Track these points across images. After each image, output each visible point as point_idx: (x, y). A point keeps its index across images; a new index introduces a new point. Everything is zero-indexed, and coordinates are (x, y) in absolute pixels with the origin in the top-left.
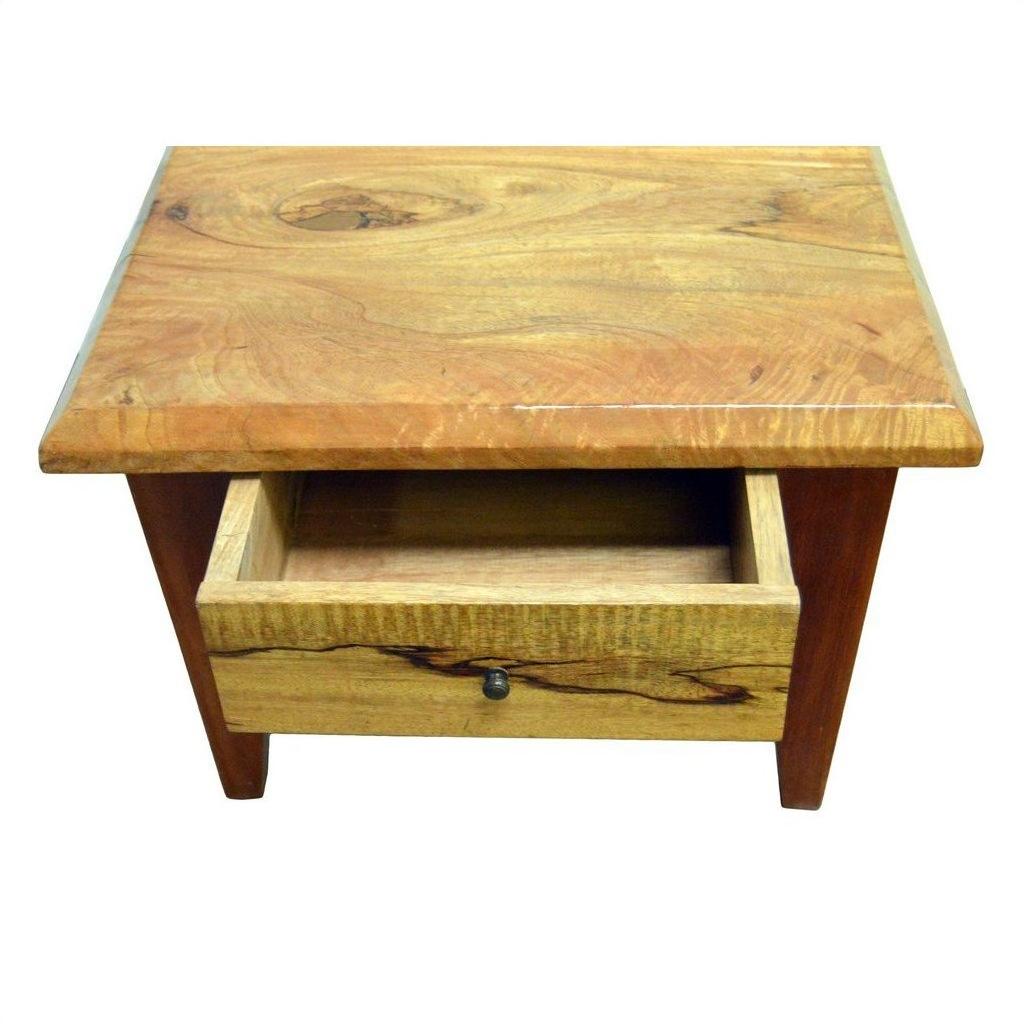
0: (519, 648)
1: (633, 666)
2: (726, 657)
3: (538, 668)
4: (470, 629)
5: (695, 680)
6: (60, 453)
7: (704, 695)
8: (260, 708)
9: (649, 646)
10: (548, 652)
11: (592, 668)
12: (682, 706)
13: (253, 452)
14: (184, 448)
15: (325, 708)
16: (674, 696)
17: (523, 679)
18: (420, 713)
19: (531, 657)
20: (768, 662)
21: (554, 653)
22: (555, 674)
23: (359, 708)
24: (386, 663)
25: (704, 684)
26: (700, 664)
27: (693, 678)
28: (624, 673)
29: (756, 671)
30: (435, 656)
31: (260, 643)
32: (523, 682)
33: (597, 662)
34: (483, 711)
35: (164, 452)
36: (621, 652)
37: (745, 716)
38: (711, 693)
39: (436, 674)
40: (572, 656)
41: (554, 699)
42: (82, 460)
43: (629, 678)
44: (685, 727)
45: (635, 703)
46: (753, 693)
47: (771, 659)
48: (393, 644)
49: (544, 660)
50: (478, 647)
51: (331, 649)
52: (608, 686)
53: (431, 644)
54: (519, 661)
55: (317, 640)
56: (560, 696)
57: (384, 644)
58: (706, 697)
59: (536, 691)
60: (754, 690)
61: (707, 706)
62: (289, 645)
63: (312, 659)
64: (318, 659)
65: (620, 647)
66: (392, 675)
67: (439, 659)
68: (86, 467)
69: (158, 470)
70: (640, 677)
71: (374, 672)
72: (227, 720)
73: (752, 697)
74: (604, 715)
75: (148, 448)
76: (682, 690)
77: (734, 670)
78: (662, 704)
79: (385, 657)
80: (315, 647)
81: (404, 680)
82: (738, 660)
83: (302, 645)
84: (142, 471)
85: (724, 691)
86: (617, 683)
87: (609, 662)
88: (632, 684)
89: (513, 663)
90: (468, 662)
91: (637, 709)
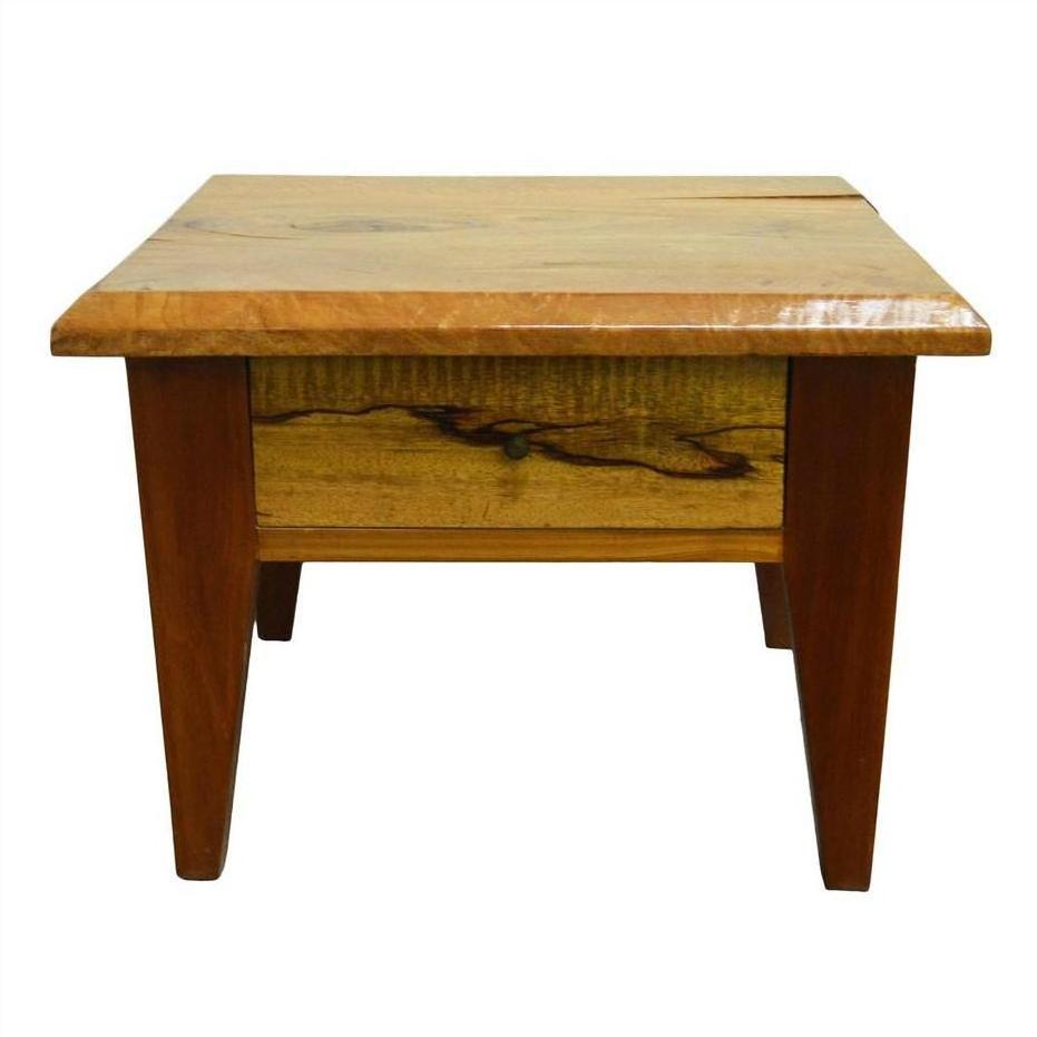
0: (539, 407)
1: (642, 431)
2: (724, 415)
3: (556, 433)
4: (494, 384)
5: (698, 446)
6: (72, 330)
7: (707, 466)
8: (290, 493)
9: (656, 403)
10: (564, 412)
11: (604, 432)
12: (688, 482)
13: (268, 332)
14: (199, 327)
15: (354, 491)
16: (680, 468)
17: (541, 448)
18: (443, 495)
19: (550, 418)
20: (764, 422)
21: (570, 414)
22: (571, 440)
23: (386, 490)
24: (417, 428)
25: (708, 452)
26: (702, 426)
27: (696, 443)
28: (633, 438)
29: (753, 434)
30: (460, 418)
31: (301, 405)
32: (541, 451)
33: (609, 425)
34: (502, 491)
35: (178, 330)
36: (630, 412)
37: (745, 495)
38: (713, 464)
39: (462, 443)
40: (587, 417)
41: (569, 473)
42: (94, 339)
43: (637, 444)
44: (691, 509)
45: (645, 479)
46: (753, 464)
47: (766, 418)
48: (422, 404)
49: (562, 422)
50: (502, 407)
51: (365, 411)
52: (620, 456)
53: (459, 404)
54: (538, 424)
55: (354, 400)
56: (574, 469)
57: (416, 403)
58: (710, 469)
59: (552, 463)
60: (754, 459)
61: (711, 481)
62: (327, 407)
63: (348, 425)
64: (355, 425)
65: (631, 405)
66: (421, 445)
67: (464, 422)
68: (95, 348)
69: (169, 353)
70: (649, 444)
71: (403, 440)
72: (258, 510)
73: (752, 469)
74: (615, 495)
75: (162, 326)
76: (686, 460)
77: (735, 433)
78: (669, 479)
79: (414, 421)
80: (352, 409)
81: (429, 451)
82: (736, 420)
83: (339, 406)
84: (152, 354)
85: (726, 460)
86: (628, 451)
87: (620, 425)
88: (641, 453)
89: (532, 426)
90: (490, 426)
91: (645, 486)
